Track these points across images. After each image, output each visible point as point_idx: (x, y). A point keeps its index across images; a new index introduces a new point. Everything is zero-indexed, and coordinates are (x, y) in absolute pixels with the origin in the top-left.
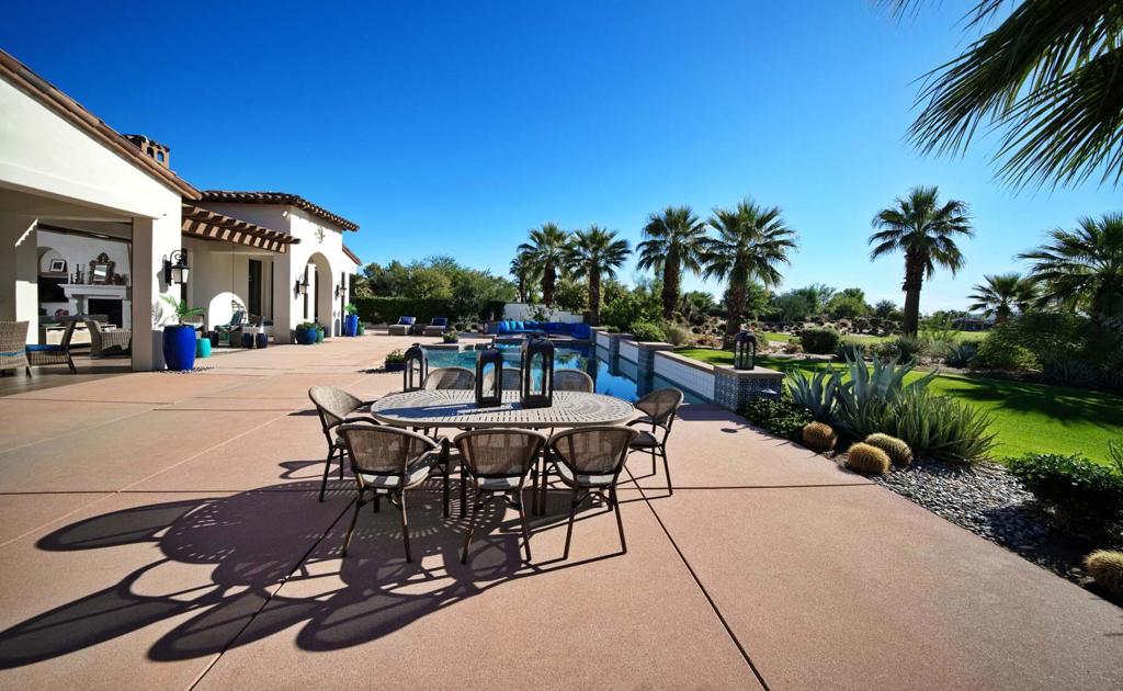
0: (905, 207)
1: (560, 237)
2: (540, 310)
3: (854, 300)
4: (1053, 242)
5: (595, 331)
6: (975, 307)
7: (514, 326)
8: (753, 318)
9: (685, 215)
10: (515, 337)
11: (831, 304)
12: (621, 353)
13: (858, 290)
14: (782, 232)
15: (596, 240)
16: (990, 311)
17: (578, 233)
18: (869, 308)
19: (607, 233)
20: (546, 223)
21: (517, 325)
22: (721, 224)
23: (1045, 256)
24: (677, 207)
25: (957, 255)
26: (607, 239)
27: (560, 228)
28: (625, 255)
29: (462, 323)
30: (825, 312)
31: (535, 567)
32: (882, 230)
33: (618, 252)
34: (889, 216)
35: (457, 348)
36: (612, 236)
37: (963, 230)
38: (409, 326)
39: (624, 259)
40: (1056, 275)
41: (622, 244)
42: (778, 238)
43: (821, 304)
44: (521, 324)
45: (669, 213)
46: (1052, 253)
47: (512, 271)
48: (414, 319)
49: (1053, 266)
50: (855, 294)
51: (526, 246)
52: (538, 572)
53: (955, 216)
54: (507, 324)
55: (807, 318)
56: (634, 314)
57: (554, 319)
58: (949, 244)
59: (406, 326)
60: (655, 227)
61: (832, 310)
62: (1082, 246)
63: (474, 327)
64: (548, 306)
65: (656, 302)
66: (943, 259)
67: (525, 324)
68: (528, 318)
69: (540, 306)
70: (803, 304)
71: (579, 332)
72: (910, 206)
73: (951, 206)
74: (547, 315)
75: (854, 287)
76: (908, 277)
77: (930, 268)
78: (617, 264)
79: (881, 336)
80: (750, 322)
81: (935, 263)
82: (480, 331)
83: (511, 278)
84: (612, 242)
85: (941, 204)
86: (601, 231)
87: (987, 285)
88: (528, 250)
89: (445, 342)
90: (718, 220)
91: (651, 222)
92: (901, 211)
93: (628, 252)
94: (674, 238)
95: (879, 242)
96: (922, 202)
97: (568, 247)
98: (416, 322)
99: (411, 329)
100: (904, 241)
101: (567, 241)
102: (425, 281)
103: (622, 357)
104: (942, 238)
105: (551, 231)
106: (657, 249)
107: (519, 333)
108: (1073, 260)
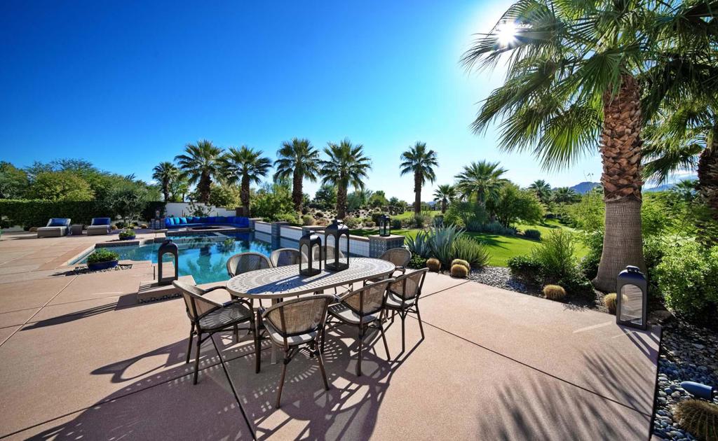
0: (413, 151)
1: (214, 152)
2: (199, 207)
3: (381, 196)
4: (464, 171)
5: (254, 222)
6: (436, 199)
7: (178, 221)
8: (334, 209)
9: (306, 144)
10: (180, 230)
11: (371, 199)
12: (282, 235)
13: (382, 192)
14: (364, 159)
15: (246, 156)
16: (440, 201)
17: (231, 150)
18: (387, 201)
19: (254, 152)
20: (202, 141)
21: (181, 220)
22: (332, 153)
23: (462, 177)
24: (301, 137)
25: (434, 175)
26: (255, 156)
27: (214, 145)
28: (268, 168)
29: (122, 221)
30: (369, 204)
31: (396, 360)
32: (404, 162)
33: (262, 166)
34: (407, 155)
35: (138, 243)
36: (258, 154)
37: (435, 164)
38: (65, 227)
39: (266, 171)
40: (466, 185)
41: (266, 161)
42: (363, 163)
43: (367, 199)
44: (185, 220)
45: (295, 142)
46: (464, 176)
47: (155, 176)
48: (69, 220)
49: (465, 181)
50: (380, 194)
51: (184, 157)
52: (401, 363)
53: (432, 157)
54: (172, 219)
55: (361, 207)
56: (276, 208)
57: (212, 214)
58: (431, 170)
59: (61, 228)
60: (287, 151)
61: (372, 203)
62: (473, 173)
63: (136, 224)
64: (206, 204)
65: (289, 200)
66: (428, 177)
67: (187, 220)
68: (188, 214)
69: (199, 204)
70: (359, 199)
71: (237, 223)
72: (415, 150)
73: (431, 152)
74: (206, 211)
75: (380, 190)
76: (416, 185)
77: (424, 181)
78: (263, 174)
79: (394, 215)
80: (333, 211)
81: (426, 179)
82: (144, 227)
83: (154, 182)
84: (258, 158)
85: (427, 152)
86: (250, 150)
87: (439, 189)
88: (186, 160)
89: (121, 239)
90: (330, 150)
91: (283, 147)
92: (412, 153)
93: (270, 166)
94: (299, 158)
95: (403, 168)
96: (420, 149)
97: (222, 159)
98: (71, 224)
99: (67, 230)
100: (414, 167)
101: (221, 155)
102: (56, 184)
103: (284, 238)
104: (428, 167)
105: (206, 146)
106: (288, 165)
107: (184, 227)
108: (471, 179)
